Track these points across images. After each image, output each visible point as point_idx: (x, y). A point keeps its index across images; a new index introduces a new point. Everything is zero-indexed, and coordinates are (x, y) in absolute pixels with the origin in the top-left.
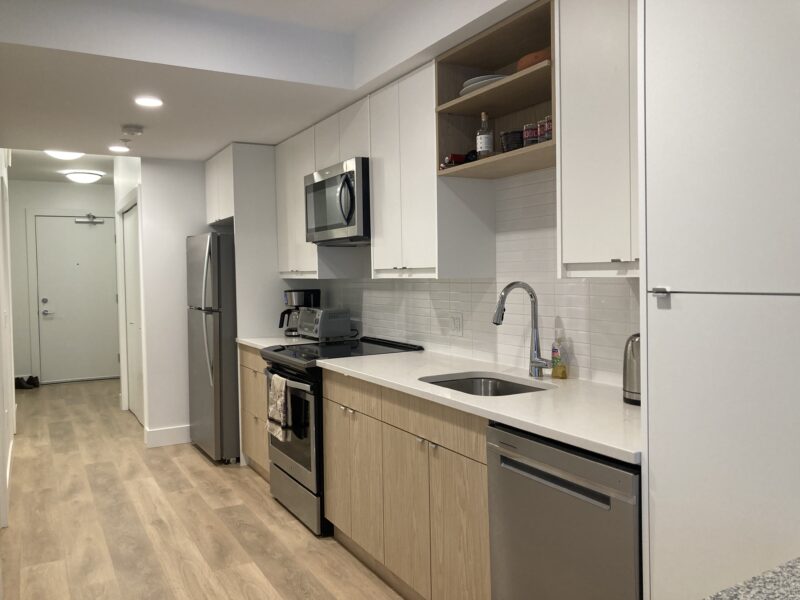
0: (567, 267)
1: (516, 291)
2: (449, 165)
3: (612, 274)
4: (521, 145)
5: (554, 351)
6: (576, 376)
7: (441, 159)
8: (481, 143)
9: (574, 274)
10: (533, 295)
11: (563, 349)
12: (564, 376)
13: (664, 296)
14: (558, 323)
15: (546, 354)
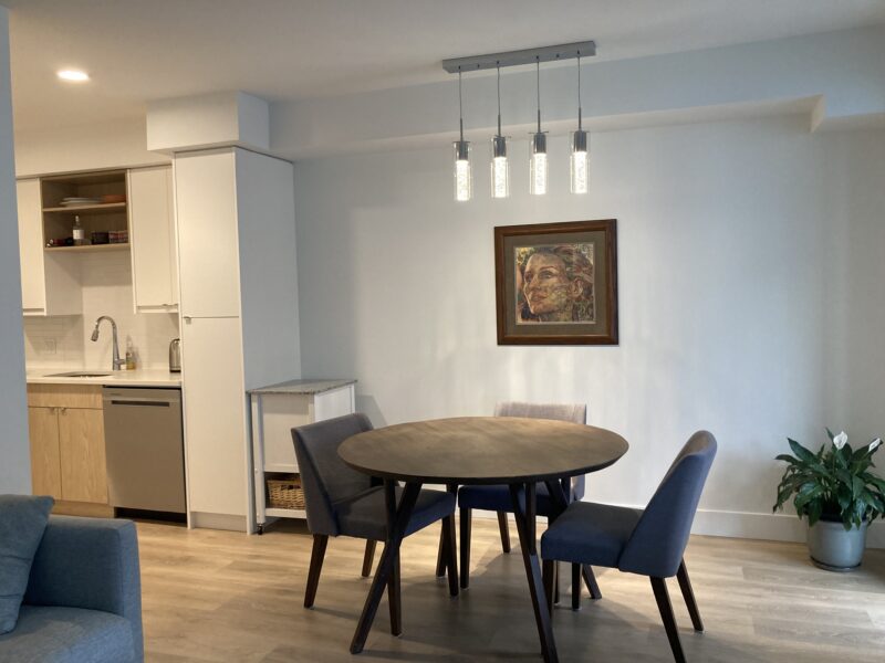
0: (139, 308)
1: (104, 322)
2: (52, 246)
3: (163, 311)
4: (107, 242)
5: (127, 354)
6: (141, 367)
7: (46, 241)
8: (77, 234)
9: (143, 311)
10: (114, 324)
11: (133, 354)
12: (134, 368)
13: (188, 319)
14: (129, 339)
15: (123, 356)
